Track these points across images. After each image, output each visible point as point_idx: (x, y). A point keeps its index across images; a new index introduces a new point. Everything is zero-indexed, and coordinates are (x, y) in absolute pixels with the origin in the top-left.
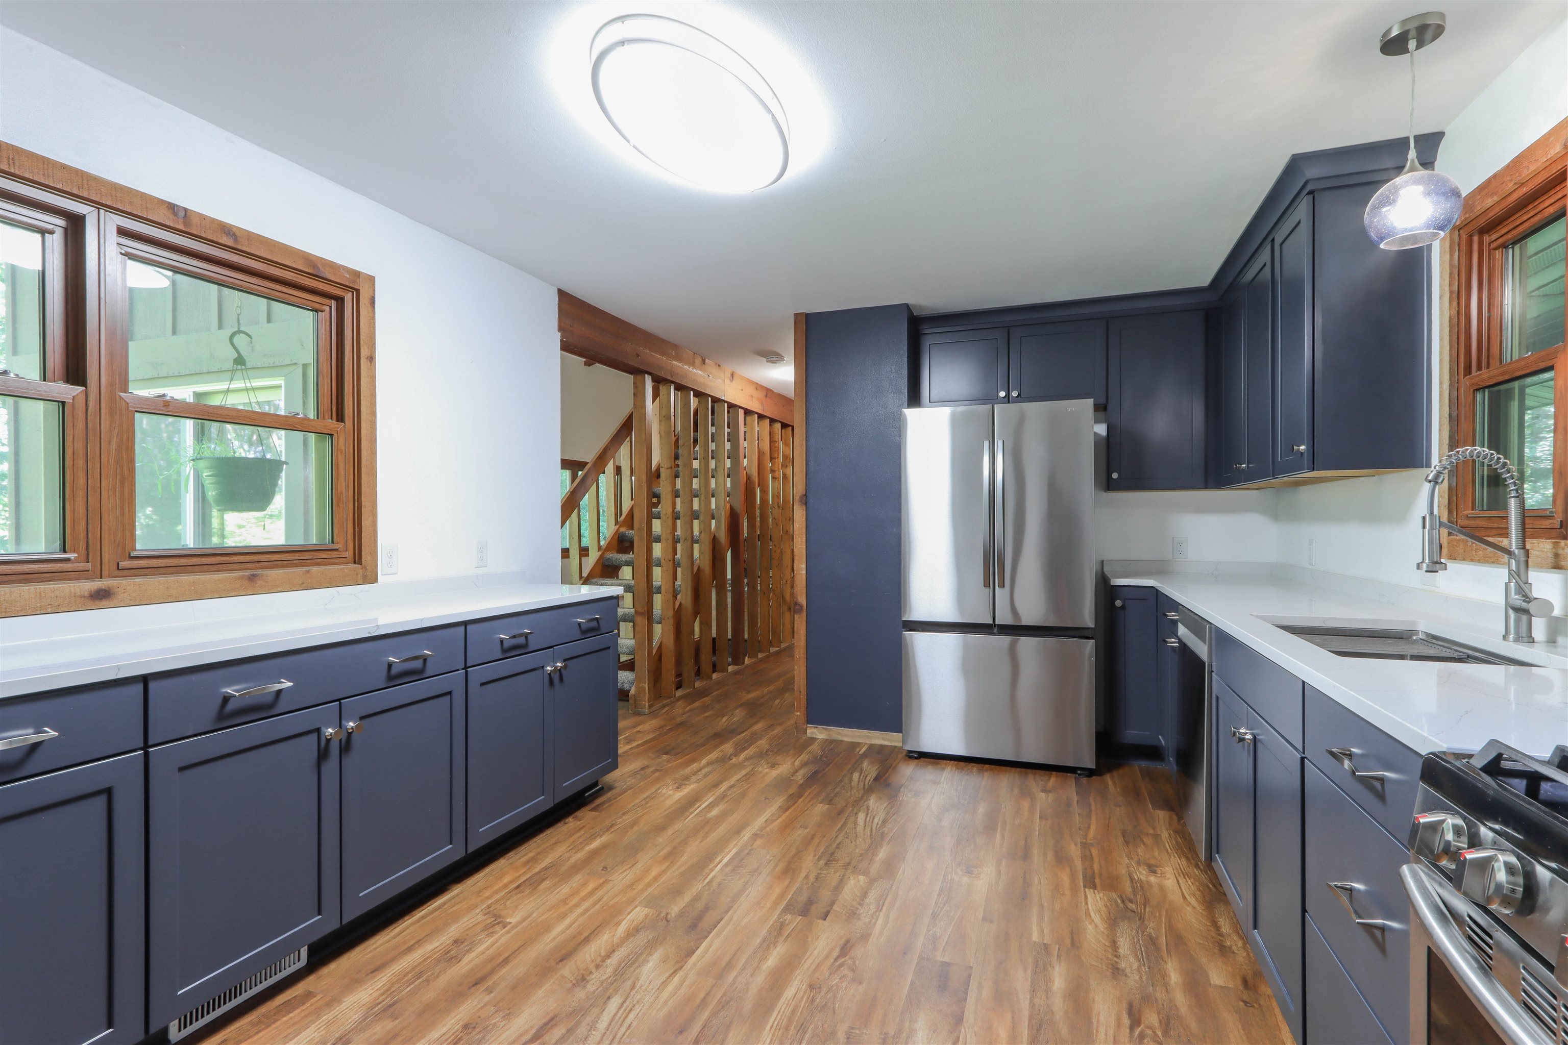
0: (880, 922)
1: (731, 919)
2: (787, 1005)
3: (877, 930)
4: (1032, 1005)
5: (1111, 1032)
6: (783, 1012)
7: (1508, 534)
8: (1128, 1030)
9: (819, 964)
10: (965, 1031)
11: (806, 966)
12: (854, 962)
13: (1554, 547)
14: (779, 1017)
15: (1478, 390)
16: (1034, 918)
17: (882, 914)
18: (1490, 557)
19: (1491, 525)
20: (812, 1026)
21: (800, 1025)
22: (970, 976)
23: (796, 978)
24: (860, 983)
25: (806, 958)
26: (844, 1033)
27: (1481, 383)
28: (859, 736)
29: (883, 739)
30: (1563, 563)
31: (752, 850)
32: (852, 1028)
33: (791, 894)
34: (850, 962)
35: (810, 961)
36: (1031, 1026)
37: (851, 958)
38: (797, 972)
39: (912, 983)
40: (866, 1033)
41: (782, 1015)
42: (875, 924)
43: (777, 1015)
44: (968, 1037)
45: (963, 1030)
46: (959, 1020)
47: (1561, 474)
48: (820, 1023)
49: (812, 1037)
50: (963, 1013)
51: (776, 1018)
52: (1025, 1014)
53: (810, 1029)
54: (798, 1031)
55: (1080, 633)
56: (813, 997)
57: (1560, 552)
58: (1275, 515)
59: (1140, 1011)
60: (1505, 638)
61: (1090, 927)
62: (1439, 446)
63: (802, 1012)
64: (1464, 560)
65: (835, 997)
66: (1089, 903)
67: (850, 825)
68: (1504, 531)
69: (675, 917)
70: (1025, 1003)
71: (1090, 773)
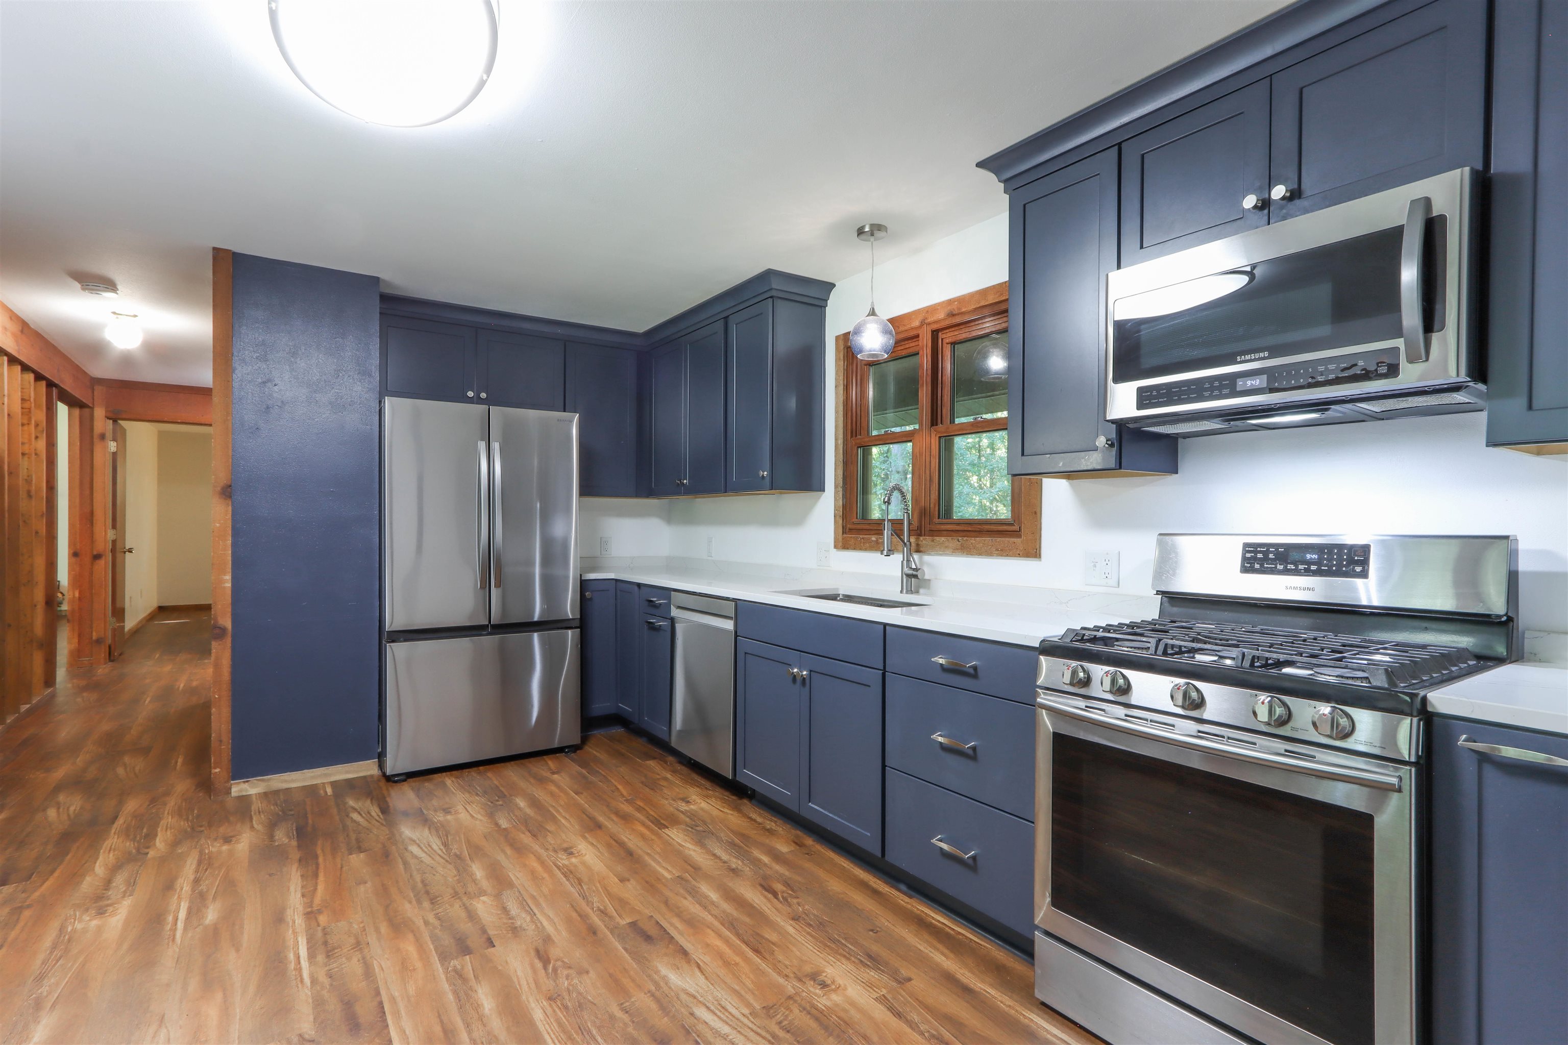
0: (545, 923)
1: (393, 1000)
2: (548, 1024)
3: (550, 929)
4: (716, 917)
5: (770, 906)
6: (552, 1031)
7: (883, 533)
8: (775, 900)
9: (534, 980)
10: (696, 956)
11: (525, 987)
12: (563, 961)
13: (916, 541)
14: (553, 1036)
15: (859, 447)
16: (653, 864)
17: (539, 915)
18: (873, 547)
19: (871, 528)
20: (589, 1025)
21: (579, 1030)
22: (658, 923)
23: (528, 1001)
24: (587, 972)
25: (517, 983)
26: (620, 1011)
27: (863, 443)
28: (313, 778)
29: (347, 772)
30: (921, 549)
31: (324, 929)
32: (622, 1004)
33: (430, 943)
34: (559, 963)
35: (523, 982)
36: (728, 929)
37: (557, 960)
38: (524, 997)
39: (625, 949)
40: (635, 1001)
41: (554, 1034)
42: (543, 927)
43: (550, 1036)
44: (702, 958)
45: (694, 956)
46: (685, 953)
47: (916, 500)
48: (593, 1018)
49: (599, 1030)
50: (681, 946)
51: (552, 1038)
52: (717, 924)
53: (590, 1026)
54: (583, 1034)
55: (562, 624)
56: (562, 1004)
57: (920, 543)
58: (669, 519)
59: (769, 886)
60: (901, 592)
61: (692, 853)
62: (835, 479)
63: (568, 1020)
64: (854, 549)
65: (580, 994)
66: (674, 838)
67: (412, 862)
68: (880, 532)
69: (316, 1032)
70: (709, 918)
71: (575, 748)
